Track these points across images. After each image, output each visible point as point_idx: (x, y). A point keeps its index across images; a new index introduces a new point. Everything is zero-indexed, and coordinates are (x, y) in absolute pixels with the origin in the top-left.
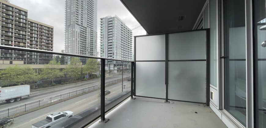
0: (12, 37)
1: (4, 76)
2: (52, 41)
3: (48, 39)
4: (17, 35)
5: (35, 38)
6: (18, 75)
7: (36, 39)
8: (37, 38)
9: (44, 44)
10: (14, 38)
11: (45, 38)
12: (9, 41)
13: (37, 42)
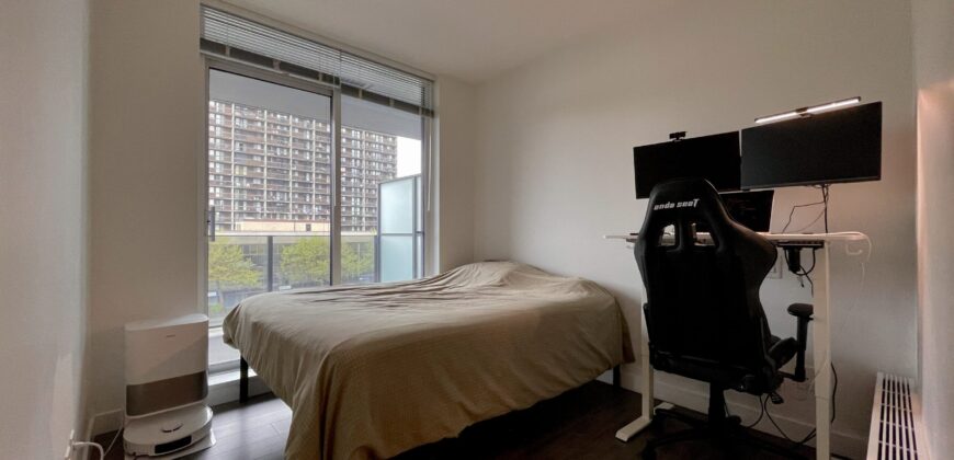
0: (311, 163)
1: (293, 260)
2: (394, 165)
3: (385, 160)
4: (320, 156)
5: (356, 160)
6: (318, 258)
7: (358, 162)
8: (361, 161)
9: (376, 176)
10: (314, 165)
11: (378, 156)
12: (305, 174)
13: (361, 170)
